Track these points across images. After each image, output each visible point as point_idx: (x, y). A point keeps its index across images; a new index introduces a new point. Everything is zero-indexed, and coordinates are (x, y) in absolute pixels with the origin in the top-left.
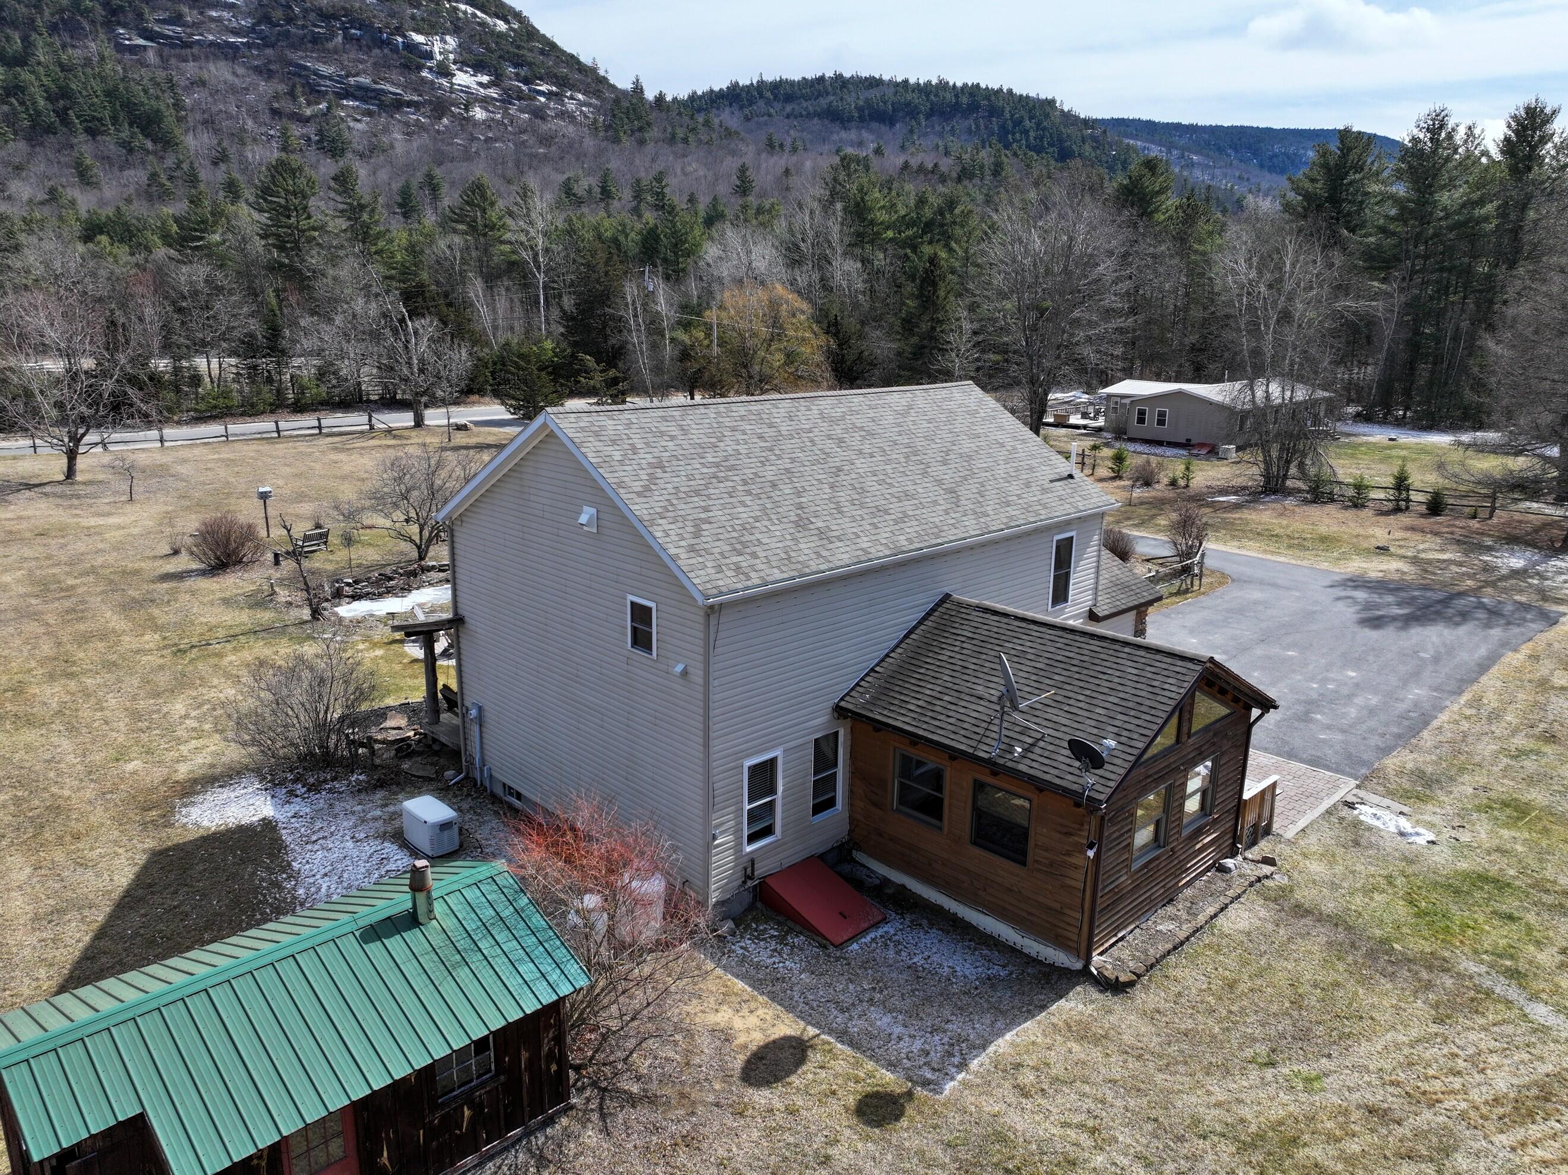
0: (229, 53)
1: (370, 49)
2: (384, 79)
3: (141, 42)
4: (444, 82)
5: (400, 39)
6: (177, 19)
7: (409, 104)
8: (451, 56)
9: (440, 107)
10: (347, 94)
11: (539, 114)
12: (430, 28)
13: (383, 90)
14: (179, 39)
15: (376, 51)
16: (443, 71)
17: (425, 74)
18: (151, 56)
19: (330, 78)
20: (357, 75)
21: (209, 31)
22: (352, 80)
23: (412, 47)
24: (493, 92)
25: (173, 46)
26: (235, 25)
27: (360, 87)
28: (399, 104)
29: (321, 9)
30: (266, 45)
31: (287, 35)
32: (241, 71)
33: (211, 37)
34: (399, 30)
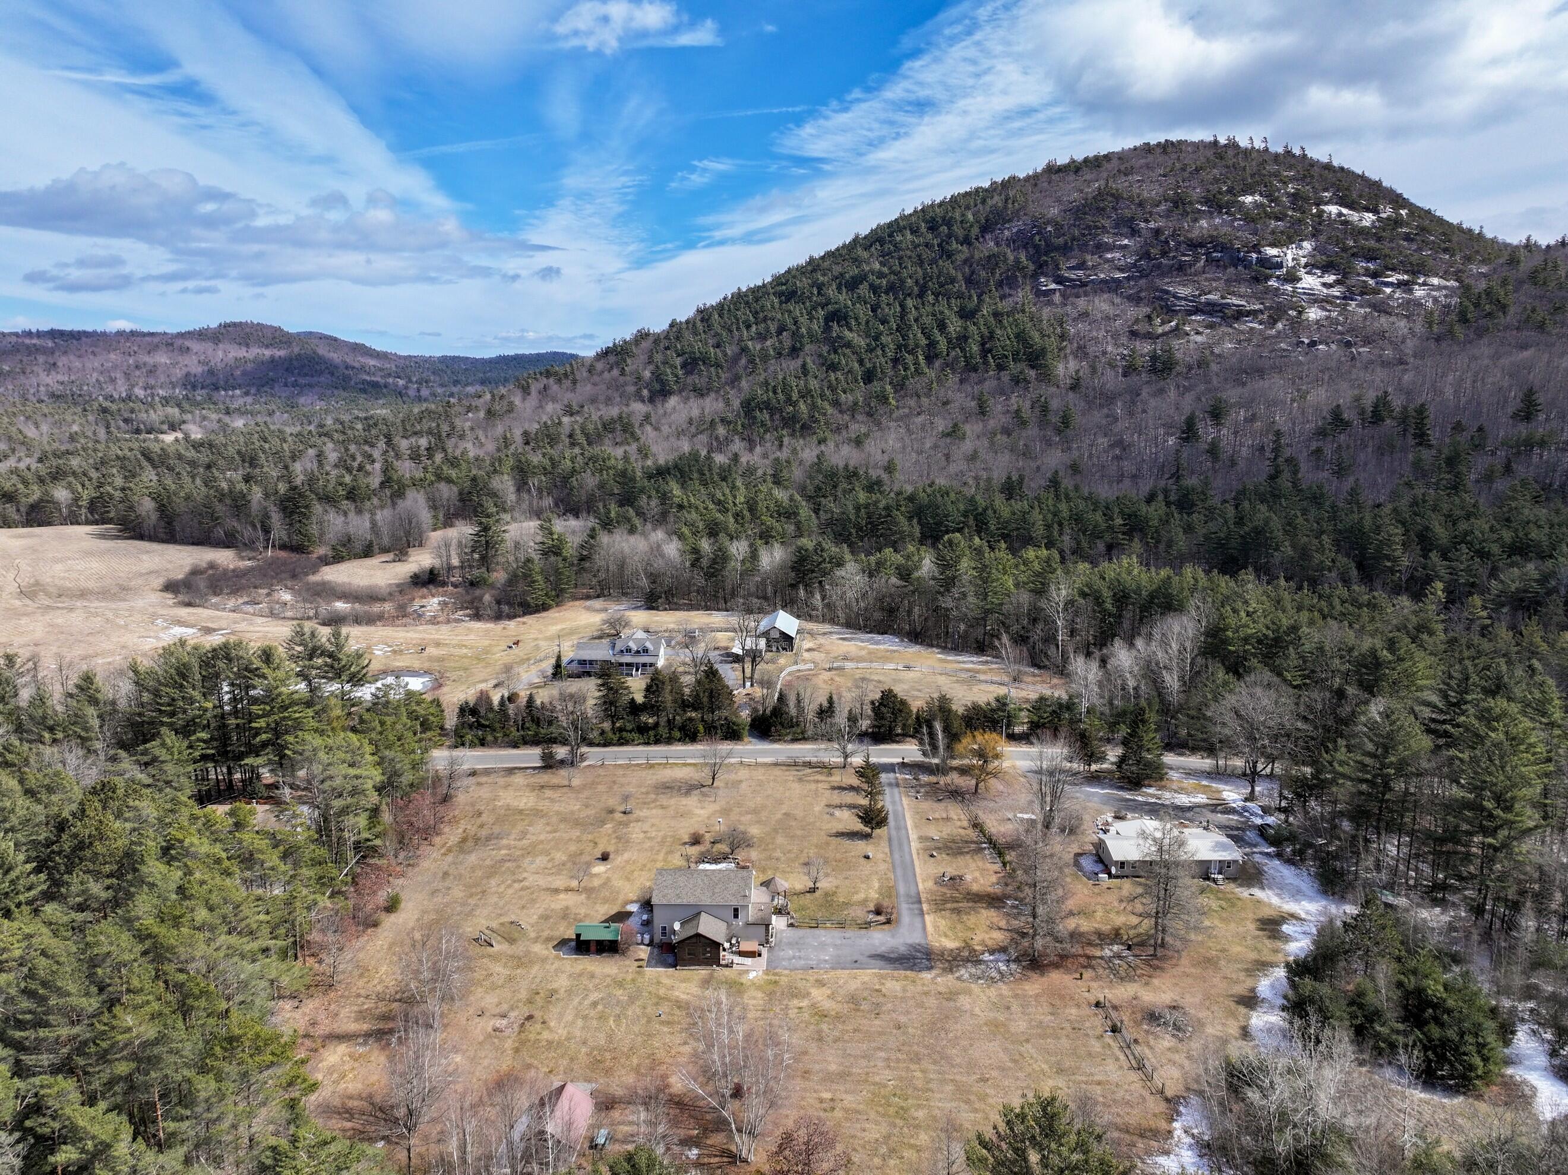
0: (1111, 286)
1: (1225, 268)
2: (1233, 293)
3: (1053, 286)
4: (1289, 288)
5: (1254, 256)
6: (1081, 266)
7: (1249, 313)
8: (1303, 261)
9: (1277, 313)
10: (1197, 311)
11: (1381, 308)
12: (1281, 241)
13: (1228, 304)
14: (1080, 280)
15: (1231, 270)
16: (1292, 278)
17: (1273, 283)
18: (1057, 298)
19: (1185, 299)
20: (1209, 293)
21: (1102, 271)
22: (1203, 299)
23: (1265, 263)
24: (1336, 292)
25: (1074, 287)
26: (1122, 263)
27: (1209, 303)
28: (1240, 314)
29: (1191, 240)
30: (1141, 277)
31: (1159, 266)
32: (1118, 300)
33: (1102, 276)
34: (1256, 248)
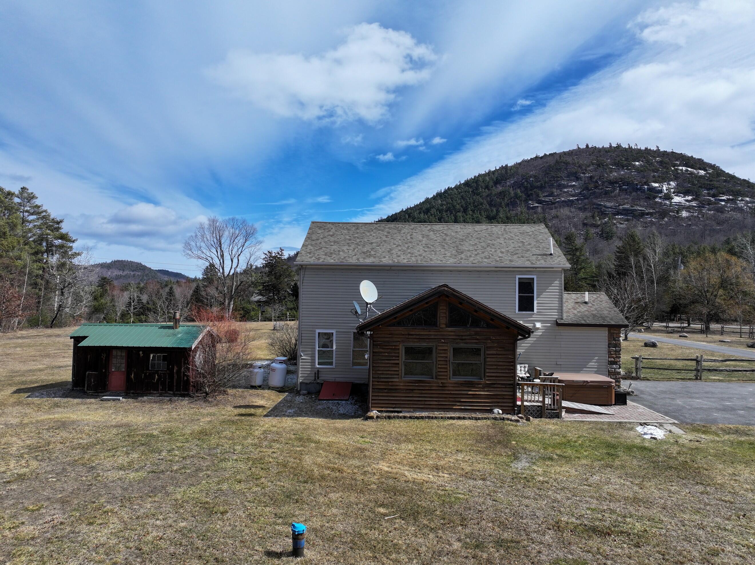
0: (569, 204)
1: (631, 193)
2: (637, 205)
3: (537, 205)
4: (668, 202)
5: (646, 187)
6: (551, 194)
7: (648, 214)
8: (672, 190)
9: (663, 214)
10: (618, 214)
11: (721, 210)
12: (662, 180)
13: (635, 210)
14: (551, 201)
15: (634, 193)
16: (668, 197)
17: (657, 200)
18: (539, 210)
19: (611, 208)
20: (624, 204)
21: (563, 197)
22: (621, 207)
23: (652, 190)
24: (694, 204)
25: (548, 205)
26: (573, 193)
27: (624, 209)
28: (643, 214)
29: (610, 181)
30: (585, 199)
31: (594, 193)
32: (573, 210)
33: (563, 199)
34: (646, 183)
